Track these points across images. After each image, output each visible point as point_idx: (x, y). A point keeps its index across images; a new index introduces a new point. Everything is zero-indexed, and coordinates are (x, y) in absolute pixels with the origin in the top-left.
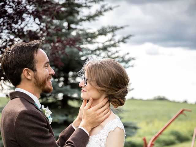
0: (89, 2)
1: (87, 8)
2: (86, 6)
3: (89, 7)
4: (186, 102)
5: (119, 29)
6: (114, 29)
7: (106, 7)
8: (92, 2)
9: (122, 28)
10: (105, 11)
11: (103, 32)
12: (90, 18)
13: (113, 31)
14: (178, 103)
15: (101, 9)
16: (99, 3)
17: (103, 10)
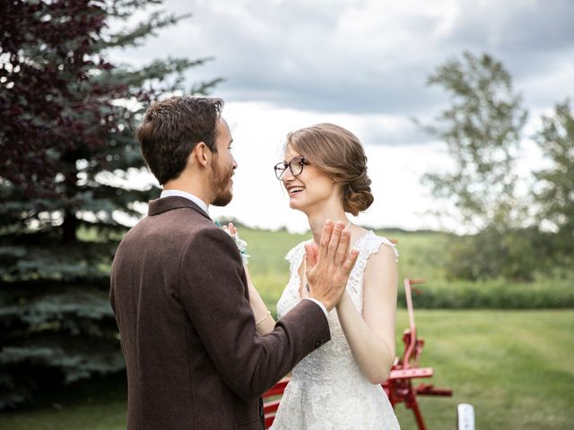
0: (124, 5)
1: (120, 18)
2: (116, 14)
3: (125, 16)
4: (284, 229)
5: (193, 64)
6: (182, 65)
7: (162, 18)
8: (129, 4)
9: (199, 62)
10: (160, 25)
11: (156, 71)
12: (124, 40)
13: (179, 69)
14: (268, 231)
15: (151, 20)
16: (144, 9)
17: (154, 23)
